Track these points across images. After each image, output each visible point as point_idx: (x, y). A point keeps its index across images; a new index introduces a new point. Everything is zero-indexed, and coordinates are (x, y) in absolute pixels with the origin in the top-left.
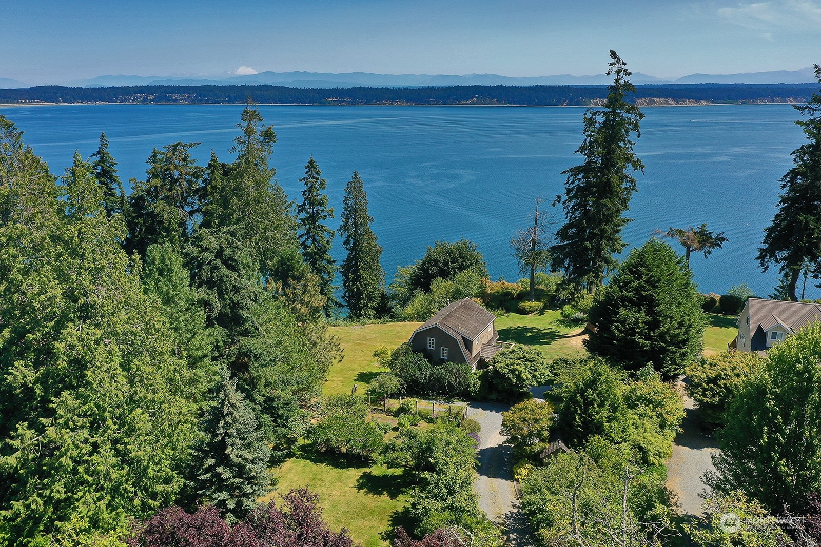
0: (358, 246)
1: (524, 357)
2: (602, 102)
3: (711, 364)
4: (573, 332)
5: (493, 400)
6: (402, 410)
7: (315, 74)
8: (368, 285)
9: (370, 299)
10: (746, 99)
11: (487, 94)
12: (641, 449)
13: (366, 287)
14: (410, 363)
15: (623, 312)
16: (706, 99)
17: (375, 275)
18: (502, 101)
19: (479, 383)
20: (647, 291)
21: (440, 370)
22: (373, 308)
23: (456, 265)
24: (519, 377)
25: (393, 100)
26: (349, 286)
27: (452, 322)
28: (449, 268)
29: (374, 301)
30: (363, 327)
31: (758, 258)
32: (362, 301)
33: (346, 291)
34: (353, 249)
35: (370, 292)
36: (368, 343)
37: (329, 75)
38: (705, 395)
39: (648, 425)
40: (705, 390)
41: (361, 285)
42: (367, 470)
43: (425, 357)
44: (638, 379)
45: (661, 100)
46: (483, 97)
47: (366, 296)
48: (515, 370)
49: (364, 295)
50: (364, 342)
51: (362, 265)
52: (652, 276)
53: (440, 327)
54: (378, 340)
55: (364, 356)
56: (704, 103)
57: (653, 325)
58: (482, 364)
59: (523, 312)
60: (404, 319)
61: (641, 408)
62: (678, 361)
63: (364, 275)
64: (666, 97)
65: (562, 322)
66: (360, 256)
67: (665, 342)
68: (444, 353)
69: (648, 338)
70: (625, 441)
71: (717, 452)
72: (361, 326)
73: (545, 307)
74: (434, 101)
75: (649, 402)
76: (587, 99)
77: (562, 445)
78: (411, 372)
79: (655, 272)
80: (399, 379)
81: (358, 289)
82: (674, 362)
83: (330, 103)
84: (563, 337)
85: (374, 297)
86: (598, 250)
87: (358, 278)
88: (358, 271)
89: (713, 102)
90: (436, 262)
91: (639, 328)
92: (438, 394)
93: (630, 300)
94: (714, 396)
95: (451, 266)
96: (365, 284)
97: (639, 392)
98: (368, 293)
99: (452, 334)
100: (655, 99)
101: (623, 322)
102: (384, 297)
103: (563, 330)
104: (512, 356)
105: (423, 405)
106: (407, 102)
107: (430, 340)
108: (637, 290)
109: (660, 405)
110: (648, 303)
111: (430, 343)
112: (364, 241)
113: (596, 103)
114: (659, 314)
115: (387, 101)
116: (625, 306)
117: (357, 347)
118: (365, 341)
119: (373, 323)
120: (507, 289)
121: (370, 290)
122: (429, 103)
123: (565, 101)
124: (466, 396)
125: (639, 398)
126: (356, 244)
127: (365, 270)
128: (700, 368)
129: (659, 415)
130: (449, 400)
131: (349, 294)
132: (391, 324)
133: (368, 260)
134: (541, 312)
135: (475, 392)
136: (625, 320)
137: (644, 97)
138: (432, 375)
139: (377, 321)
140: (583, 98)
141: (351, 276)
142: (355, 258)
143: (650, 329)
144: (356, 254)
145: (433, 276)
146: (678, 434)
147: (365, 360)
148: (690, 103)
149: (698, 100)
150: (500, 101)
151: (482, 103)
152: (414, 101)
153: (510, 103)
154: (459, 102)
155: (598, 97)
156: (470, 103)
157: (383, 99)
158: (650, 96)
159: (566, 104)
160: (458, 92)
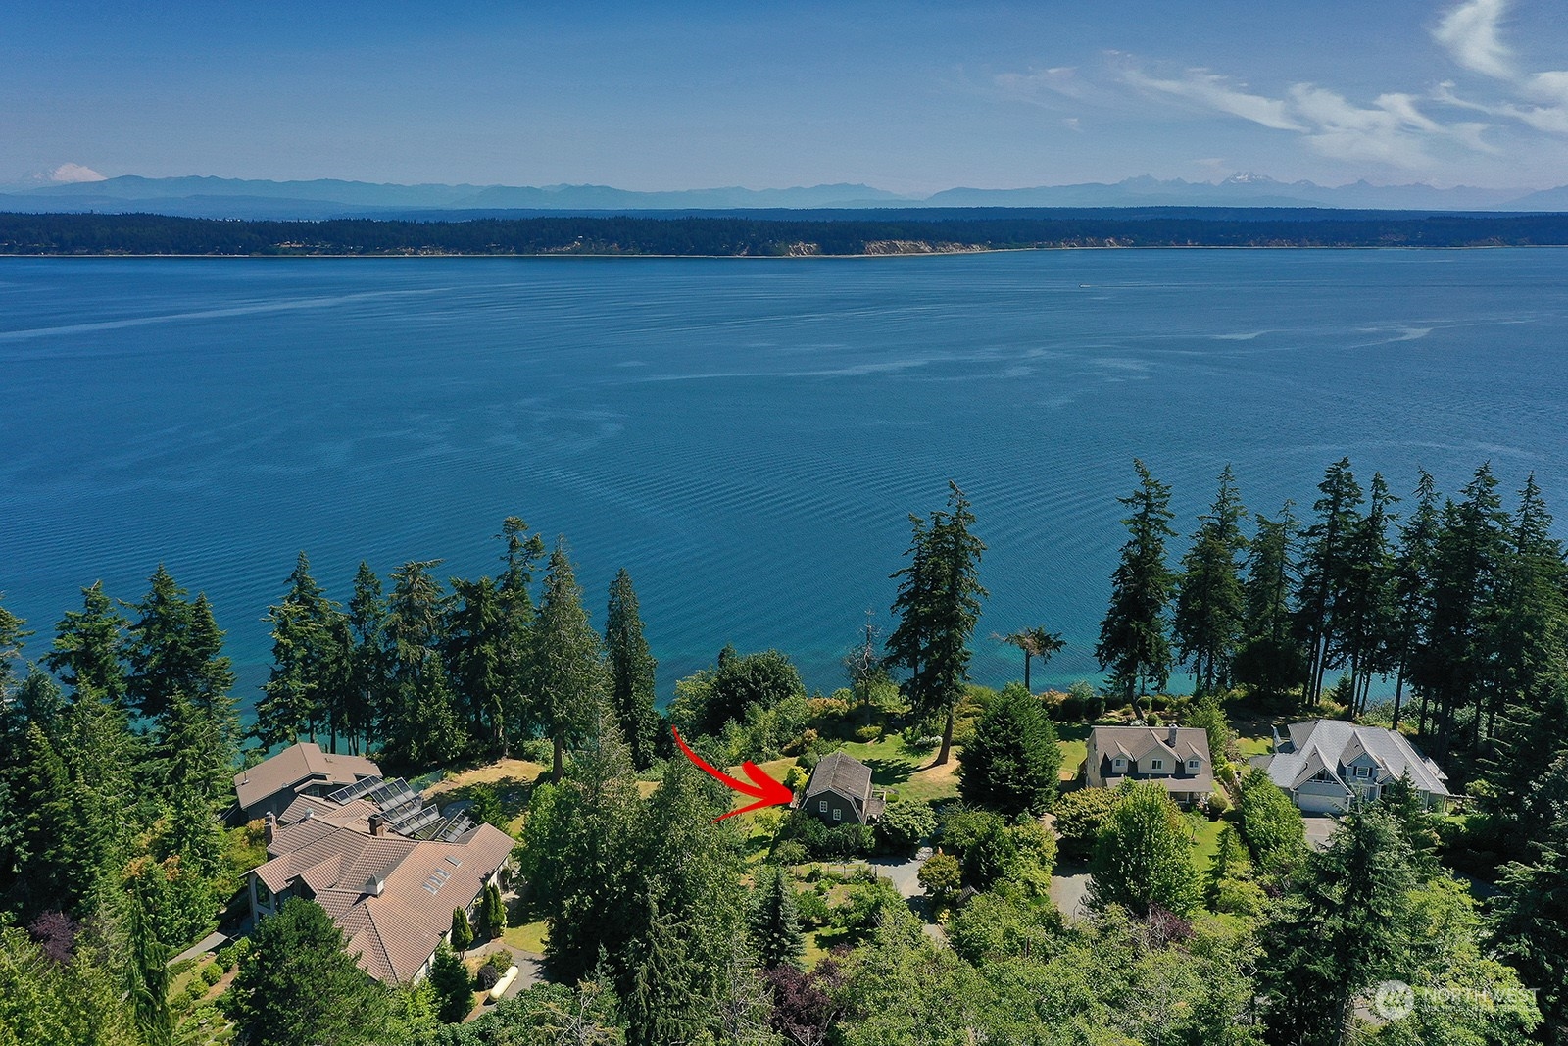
1: (913, 811)
2: (809, 248)
3: (1072, 802)
4: (924, 763)
5: (886, 854)
6: (813, 877)
7: (236, 183)
8: (645, 710)
10: (1043, 241)
11: (600, 234)
12: (1030, 884)
13: (643, 714)
15: (996, 761)
16: (981, 242)
17: (649, 695)
18: (628, 247)
19: (874, 840)
20: (1014, 739)
21: (837, 832)
22: (650, 739)
23: (768, 684)
24: (913, 831)
25: (418, 246)
27: (840, 783)
31: (1096, 655)
37: (267, 184)
38: (1071, 831)
39: (1032, 863)
40: (1070, 826)
42: (817, 933)
43: (820, 821)
44: (1018, 825)
45: (908, 244)
46: (594, 241)
48: (908, 825)
52: (1016, 726)
53: (833, 790)
56: (976, 249)
57: (1022, 770)
58: (871, 821)
59: (862, 740)
61: (1024, 849)
62: (1044, 800)
64: (916, 238)
65: (908, 750)
66: (631, 674)
67: (1033, 784)
68: (837, 814)
69: (1019, 783)
70: (1019, 879)
71: (1088, 878)
73: (885, 731)
74: (497, 248)
75: (1030, 843)
76: (782, 244)
77: (973, 889)
78: (811, 837)
79: (1019, 722)
80: (803, 845)
81: (633, 717)
82: (1041, 802)
83: (285, 252)
84: (916, 770)
85: (652, 725)
86: (949, 679)
87: (631, 703)
89: (991, 247)
91: (1011, 774)
92: (835, 855)
93: (1000, 749)
94: (1078, 831)
95: (763, 685)
96: (641, 710)
97: (1021, 836)
98: (645, 721)
99: (846, 796)
100: (897, 243)
101: (996, 770)
102: (662, 723)
103: (913, 761)
104: (901, 811)
105: (824, 867)
106: (447, 249)
107: (824, 804)
108: (1006, 739)
109: (1038, 844)
110: (1016, 751)
111: (824, 807)
113: (798, 251)
114: (1026, 760)
115: (406, 247)
116: (996, 755)
120: (831, 708)
122: (489, 251)
123: (743, 247)
124: (862, 853)
125: (1022, 841)
128: (1064, 807)
129: (1039, 854)
130: (846, 859)
133: (641, 677)
134: (881, 739)
135: (871, 849)
136: (998, 768)
138: (829, 837)
140: (774, 242)
141: (622, 701)
143: (1021, 775)
145: (743, 701)
146: (1054, 867)
148: (955, 250)
149: (967, 242)
150: (624, 247)
151: (592, 252)
152: (460, 248)
153: (643, 251)
154: (548, 249)
155: (800, 239)
156: (569, 252)
157: (397, 244)
158: (889, 237)
159: (745, 253)
160: (544, 231)
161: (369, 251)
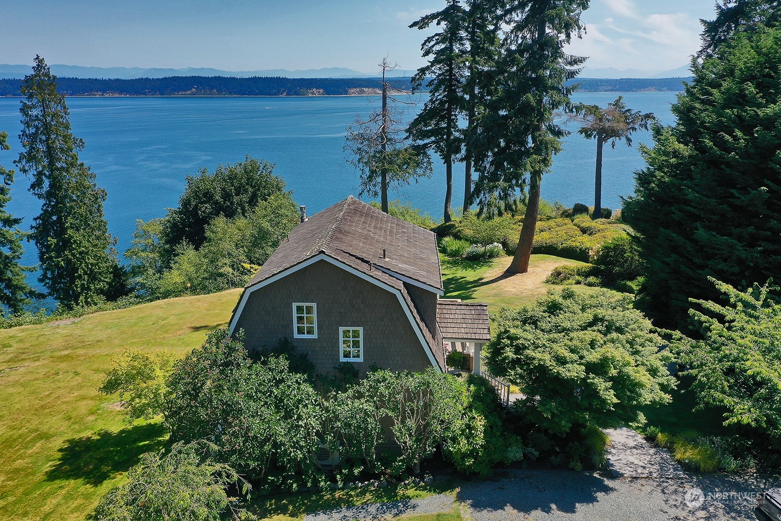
0: (60, 188)
2: (319, 92)
5: (517, 464)
8: (87, 253)
9: (93, 277)
11: (206, 85)
13: (83, 258)
14: (249, 397)
16: (407, 89)
17: (98, 238)
18: (222, 92)
19: (480, 423)
22: (100, 291)
25: (104, 91)
26: (51, 258)
28: (232, 203)
29: (100, 280)
30: (76, 320)
32: (78, 282)
33: (47, 269)
34: (49, 195)
35: (92, 264)
36: (91, 352)
41: (73, 255)
45: (370, 90)
46: (203, 89)
47: (85, 273)
49: (80, 272)
50: (80, 352)
51: (70, 220)
53: (336, 259)
54: (117, 342)
55: (80, 387)
60: (166, 295)
63: (77, 237)
66: (65, 205)
68: (350, 346)
72: (72, 319)
74: (149, 92)
76: (305, 89)
78: (257, 427)
80: (218, 467)
81: (68, 261)
85: (100, 273)
87: (66, 244)
88: (63, 230)
90: (208, 196)
95: (236, 199)
96: (81, 253)
98: (87, 266)
99: (377, 277)
100: (364, 89)
102: (117, 272)
106: (122, 93)
107: (300, 309)
111: (300, 319)
112: (71, 179)
113: (313, 93)
115: (97, 92)
117: (63, 366)
118: (83, 347)
119: (101, 309)
121: (91, 261)
122: (144, 94)
123: (284, 91)
126: (55, 186)
127: (78, 230)
131: (53, 272)
132: (139, 306)
133: (82, 211)
137: (355, 87)
138: (327, 425)
139: (110, 305)
140: (300, 88)
141: (52, 241)
142: (56, 210)
144: (57, 203)
145: (206, 220)
147: (83, 398)
150: (220, 91)
151: (202, 94)
152: (128, 92)
153: (230, 94)
154: (178, 93)
155: (314, 87)
156: (189, 94)
157: (92, 90)
158: (360, 86)
159: (285, 94)
160: (175, 83)
161: (75, 94)
